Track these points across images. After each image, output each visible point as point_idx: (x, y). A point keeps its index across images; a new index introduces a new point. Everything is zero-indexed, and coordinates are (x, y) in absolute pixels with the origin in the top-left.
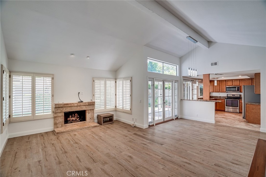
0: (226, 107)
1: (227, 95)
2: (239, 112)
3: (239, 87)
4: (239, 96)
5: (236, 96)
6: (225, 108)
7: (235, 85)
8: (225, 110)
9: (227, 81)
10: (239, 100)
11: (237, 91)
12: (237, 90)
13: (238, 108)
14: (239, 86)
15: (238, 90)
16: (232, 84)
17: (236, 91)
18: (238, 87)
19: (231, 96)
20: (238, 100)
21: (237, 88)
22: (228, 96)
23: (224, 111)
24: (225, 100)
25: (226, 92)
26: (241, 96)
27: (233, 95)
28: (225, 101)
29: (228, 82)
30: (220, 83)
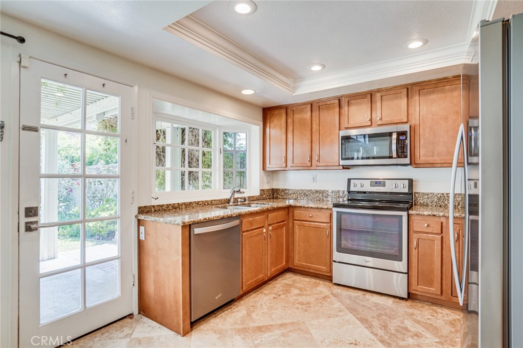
0: (337, 256)
1: (349, 180)
2: (406, 296)
3: (404, 133)
4: (403, 188)
5: (389, 187)
6: (331, 261)
7: (385, 120)
8: (331, 271)
9: (344, 102)
10: (408, 215)
11: (398, 157)
12: (394, 155)
13: (401, 266)
14: (406, 128)
15: (401, 153)
16: (371, 120)
17: (391, 157)
18: (400, 134)
19: (368, 187)
20: (401, 216)
21: (394, 136)
22: (352, 189)
23: (329, 278)
24: (335, 210)
25: (342, 163)
26: (414, 191)
27: (377, 183)
28: (331, 215)
29: (353, 109)
30: (315, 114)
